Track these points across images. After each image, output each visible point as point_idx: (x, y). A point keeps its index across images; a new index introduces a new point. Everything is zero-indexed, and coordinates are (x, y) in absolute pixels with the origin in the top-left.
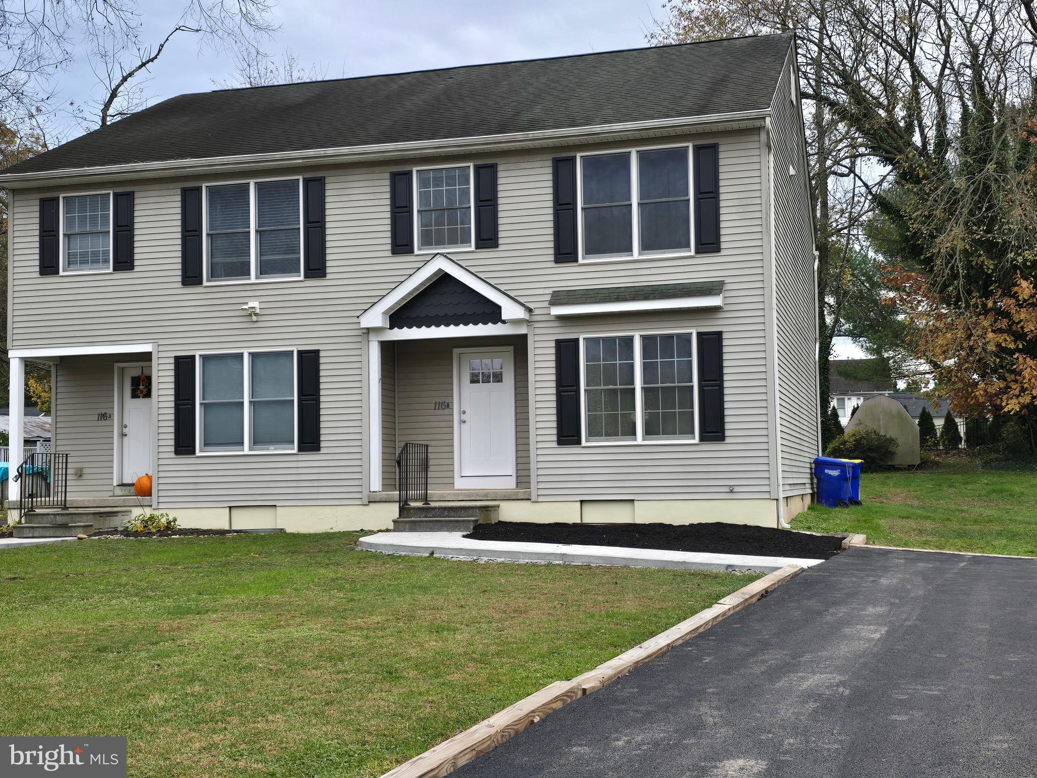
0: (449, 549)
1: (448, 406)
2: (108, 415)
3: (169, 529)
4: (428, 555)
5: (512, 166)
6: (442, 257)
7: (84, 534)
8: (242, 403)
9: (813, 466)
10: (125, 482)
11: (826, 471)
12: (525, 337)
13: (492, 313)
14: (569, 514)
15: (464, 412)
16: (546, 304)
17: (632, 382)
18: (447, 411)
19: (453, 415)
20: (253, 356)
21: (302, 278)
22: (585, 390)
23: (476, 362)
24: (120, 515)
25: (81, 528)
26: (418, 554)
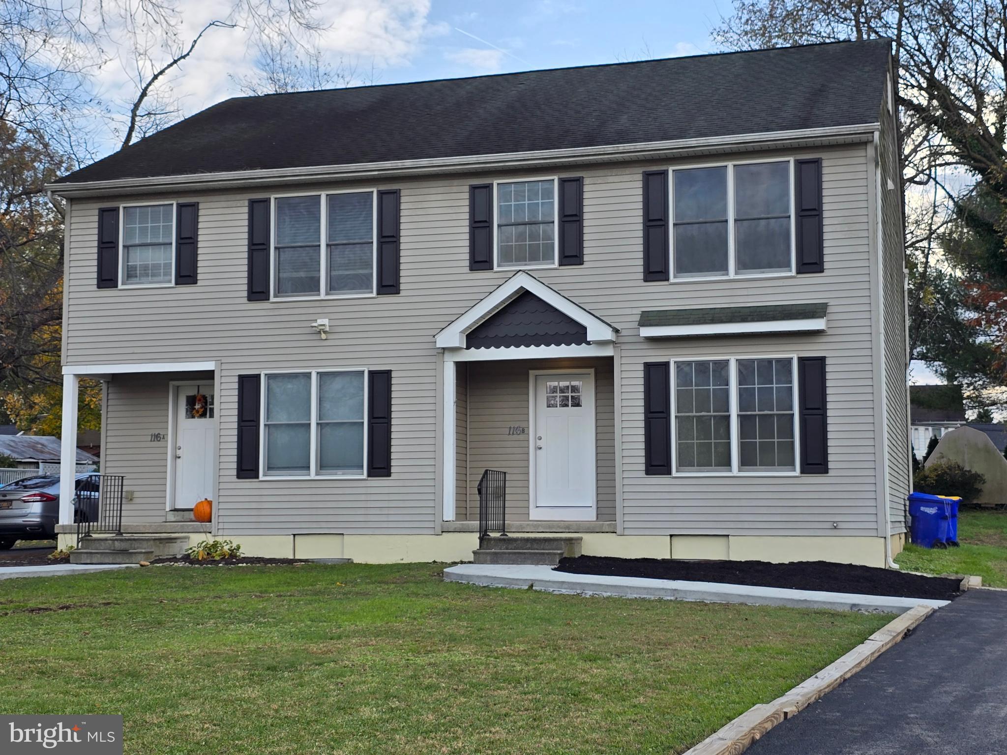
0: (549, 581)
1: (524, 431)
2: (162, 437)
3: (232, 558)
4: (527, 587)
5: (597, 180)
6: (524, 274)
7: (144, 560)
8: (309, 424)
9: (908, 503)
10: (177, 507)
11: (922, 509)
12: (611, 359)
13: (578, 334)
14: (658, 550)
15: (540, 439)
16: (636, 325)
17: (727, 408)
18: (521, 437)
19: (528, 441)
20: (321, 375)
21: (374, 294)
22: (676, 417)
23: (552, 384)
24: (179, 541)
25: (142, 555)
26: (517, 587)
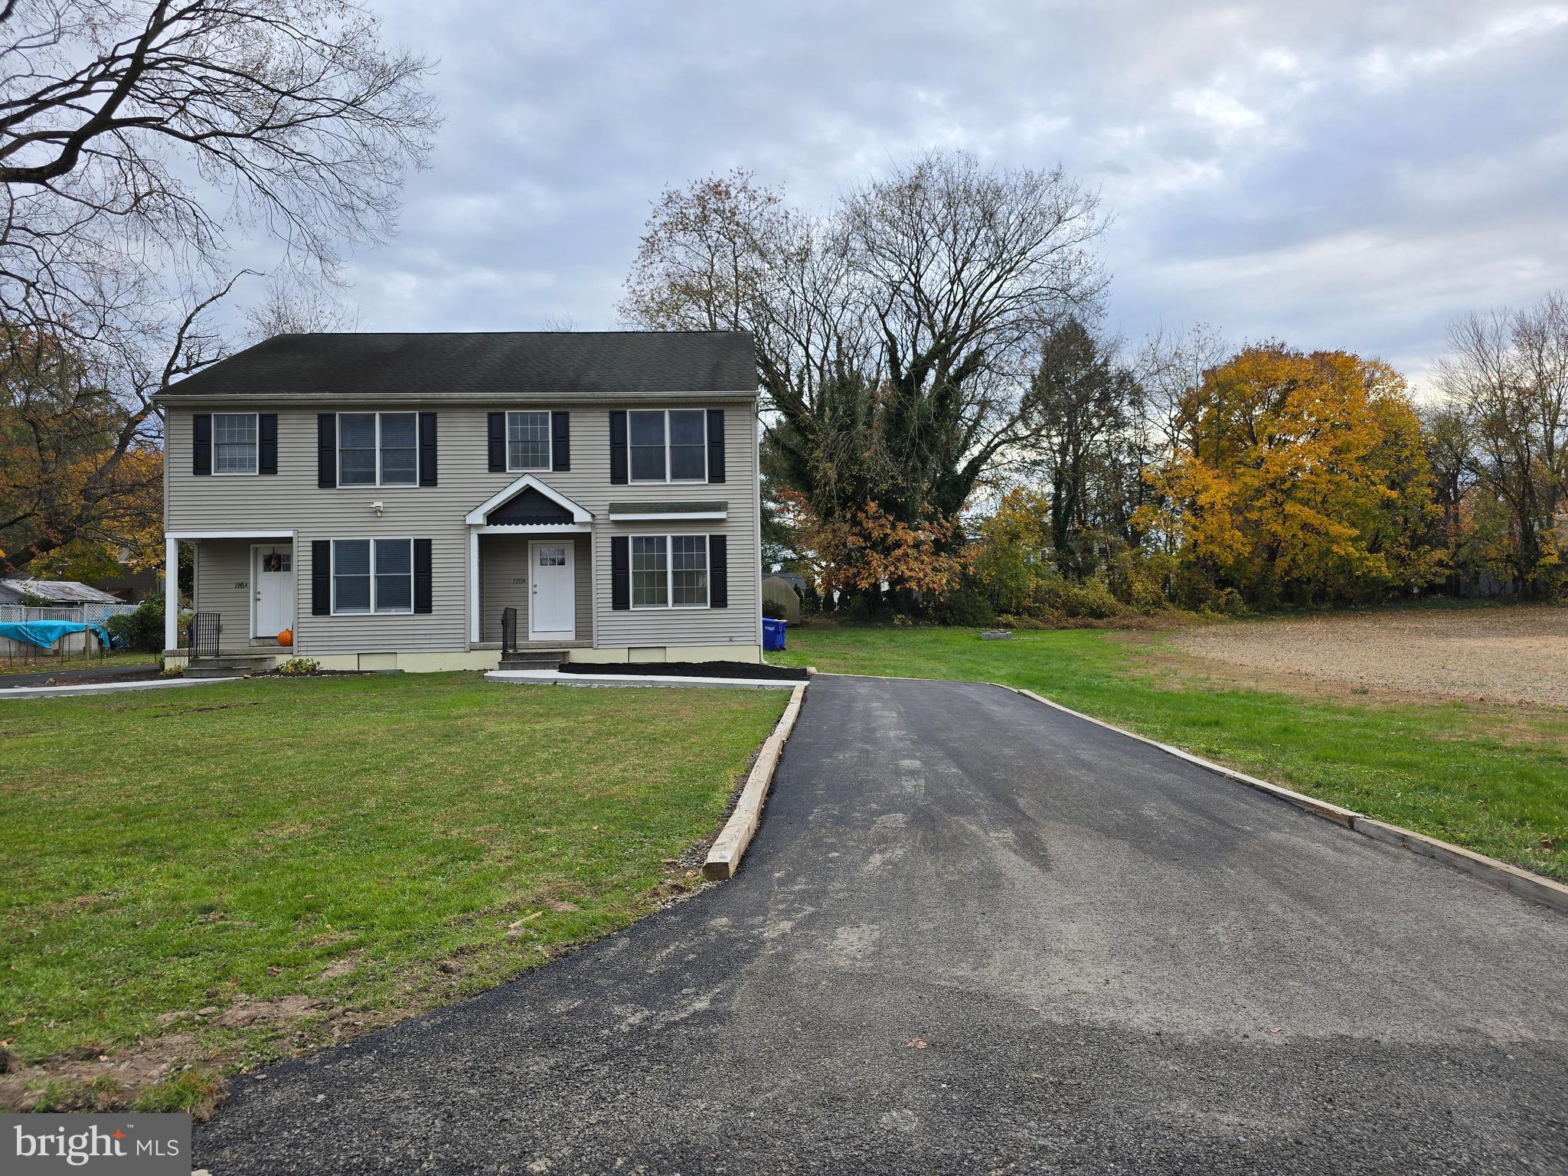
1: (525, 581)
2: (245, 585)
5: (579, 415)
6: (528, 475)
8: (369, 578)
12: (590, 534)
13: (567, 517)
14: (621, 657)
16: (606, 512)
17: (665, 567)
18: (523, 585)
19: (528, 588)
20: (378, 542)
21: (418, 486)
22: (632, 572)
23: (545, 550)
24: (268, 660)
